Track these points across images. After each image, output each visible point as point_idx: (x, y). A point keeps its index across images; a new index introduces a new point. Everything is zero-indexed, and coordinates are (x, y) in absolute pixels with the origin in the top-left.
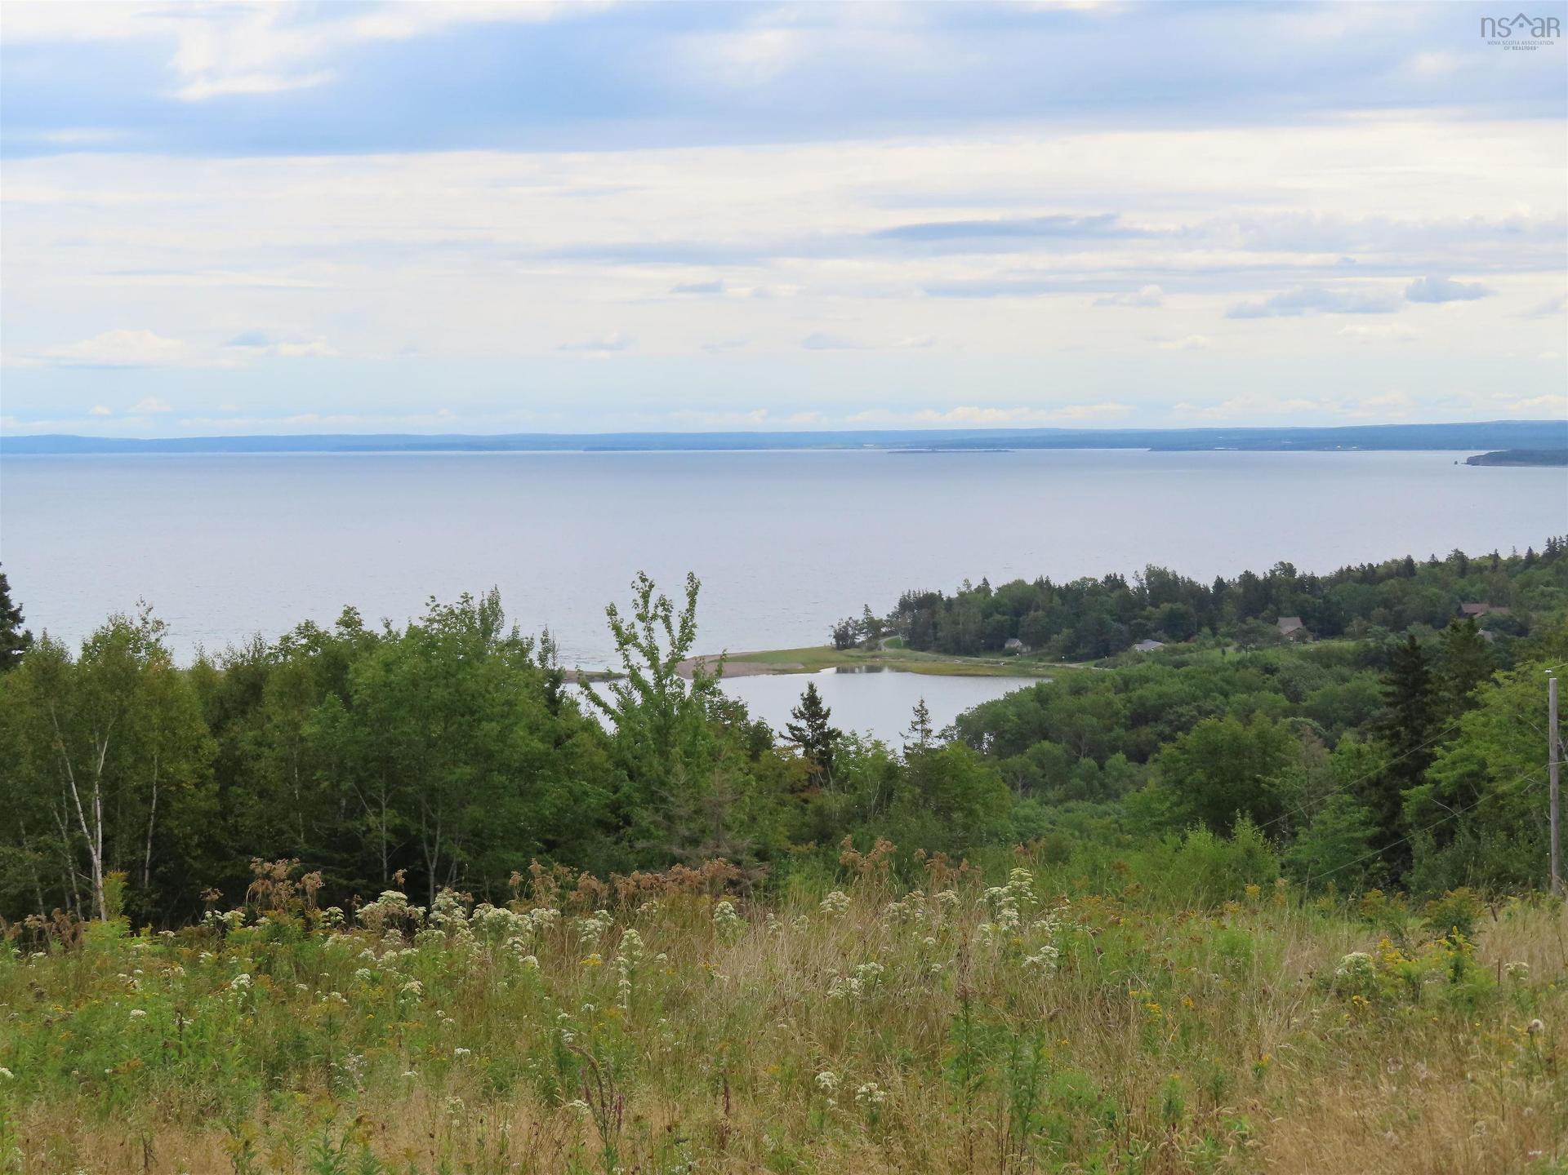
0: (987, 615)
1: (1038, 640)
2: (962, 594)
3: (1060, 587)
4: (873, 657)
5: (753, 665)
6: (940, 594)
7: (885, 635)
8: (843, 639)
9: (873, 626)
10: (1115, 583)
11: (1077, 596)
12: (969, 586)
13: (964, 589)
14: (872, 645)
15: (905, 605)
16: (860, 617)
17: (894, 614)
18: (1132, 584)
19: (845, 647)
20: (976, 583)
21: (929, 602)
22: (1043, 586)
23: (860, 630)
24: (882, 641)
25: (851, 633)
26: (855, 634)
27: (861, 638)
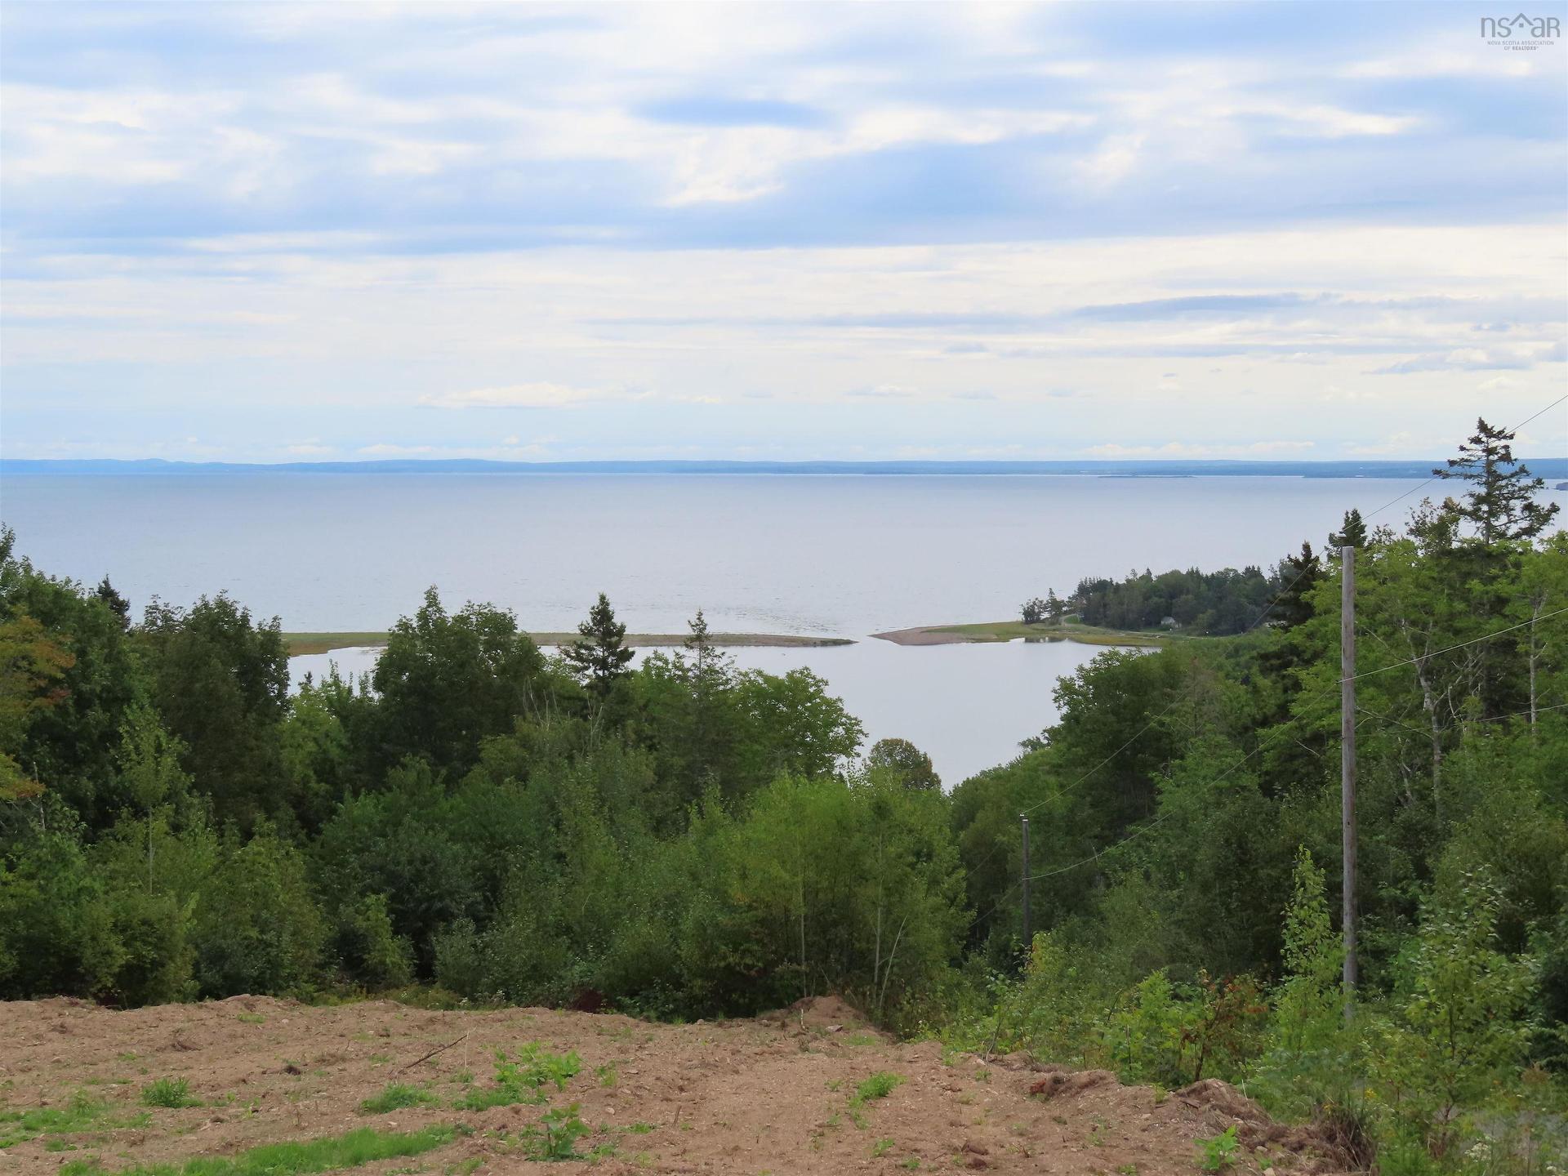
0: (1146, 598)
1: (1187, 619)
2: (1128, 581)
3: (1207, 576)
4: (1054, 630)
5: (957, 635)
6: (1112, 581)
7: (1066, 613)
8: (1031, 615)
9: (1055, 605)
10: (1253, 573)
11: (1219, 583)
12: (1135, 575)
13: (1131, 577)
14: (1054, 621)
15: (1083, 590)
16: (1045, 598)
17: (1074, 597)
18: (1267, 575)
19: (1032, 622)
20: (1141, 572)
21: (1102, 586)
22: (1194, 575)
23: (1045, 608)
24: (1064, 618)
25: (1037, 611)
26: (1040, 612)
27: (1045, 615)
